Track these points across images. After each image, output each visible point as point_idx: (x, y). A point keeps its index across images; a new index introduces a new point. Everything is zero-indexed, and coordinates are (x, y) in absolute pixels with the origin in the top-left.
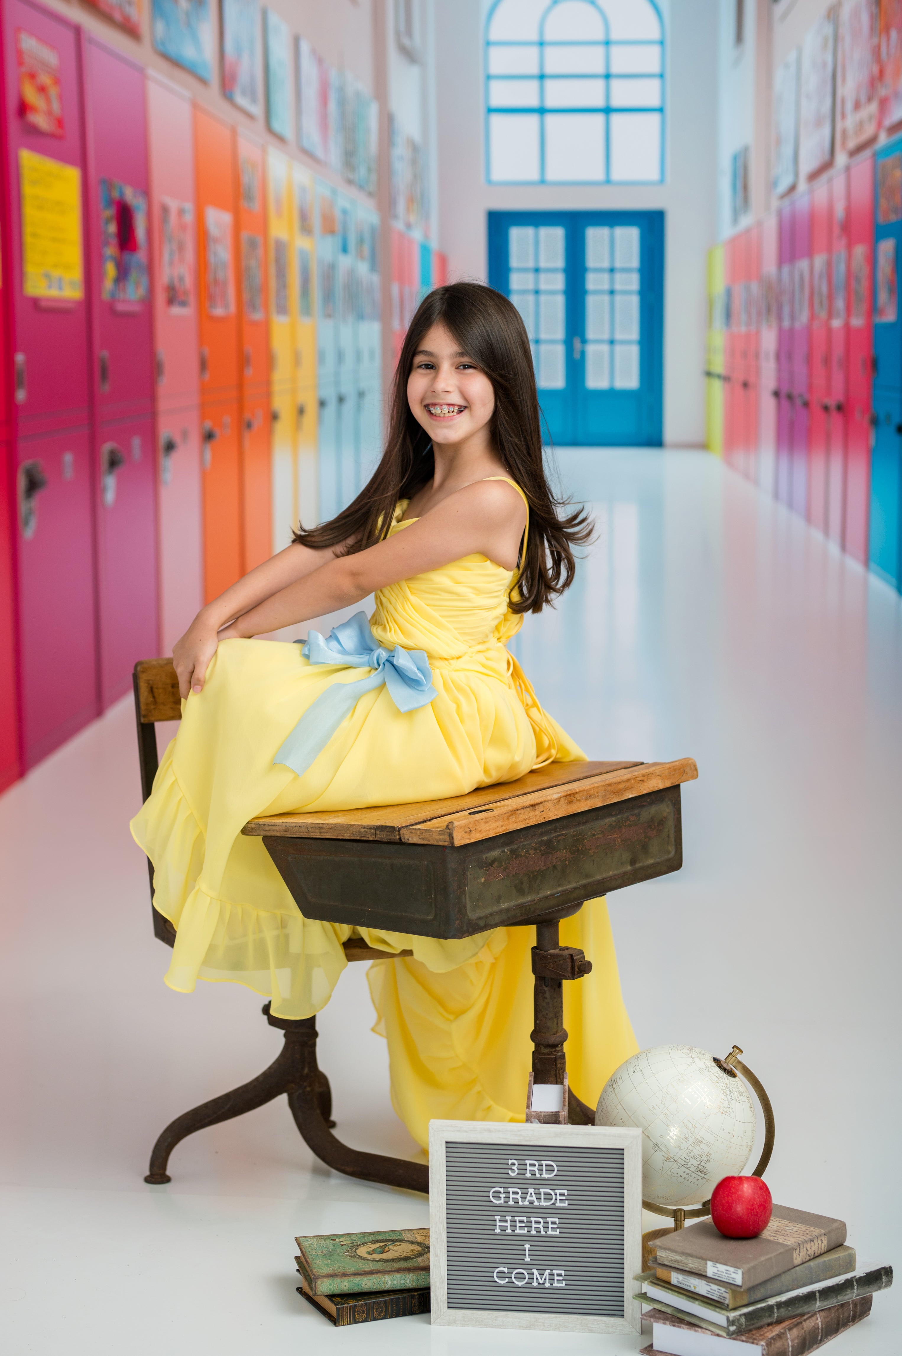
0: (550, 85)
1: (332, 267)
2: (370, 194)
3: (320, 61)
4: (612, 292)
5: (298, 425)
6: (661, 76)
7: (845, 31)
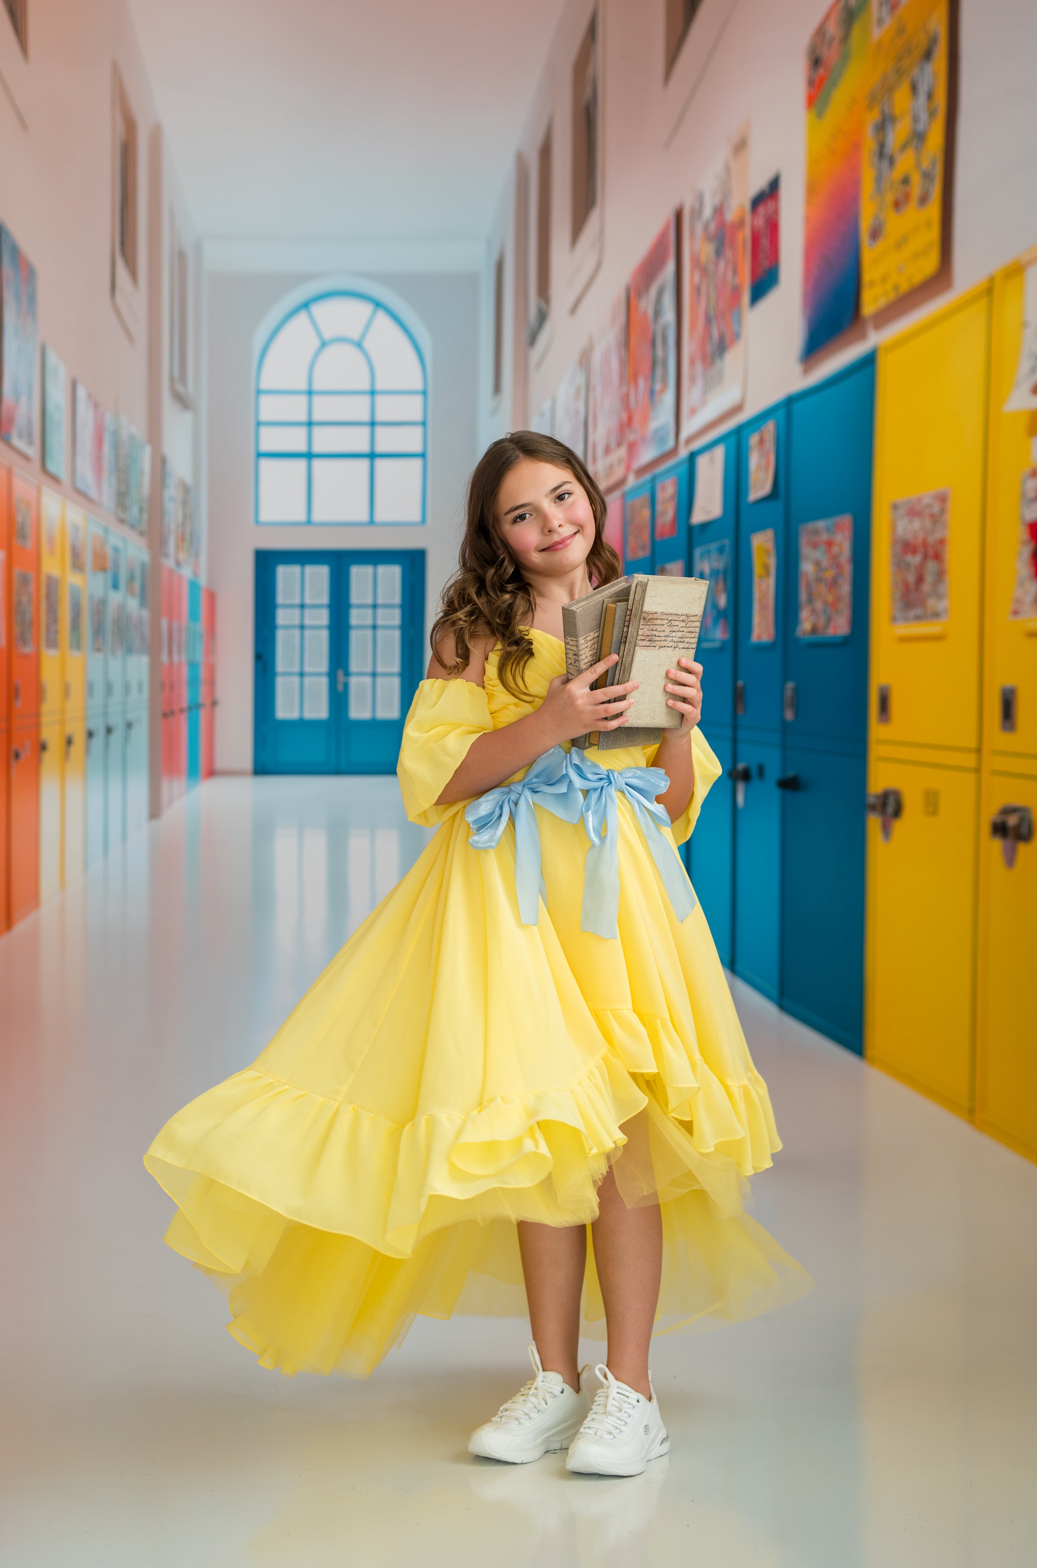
0: (317, 431)
1: (103, 602)
2: (142, 533)
3: (96, 406)
4: (374, 627)
5: (66, 755)
6: (424, 424)
7: (596, 380)
